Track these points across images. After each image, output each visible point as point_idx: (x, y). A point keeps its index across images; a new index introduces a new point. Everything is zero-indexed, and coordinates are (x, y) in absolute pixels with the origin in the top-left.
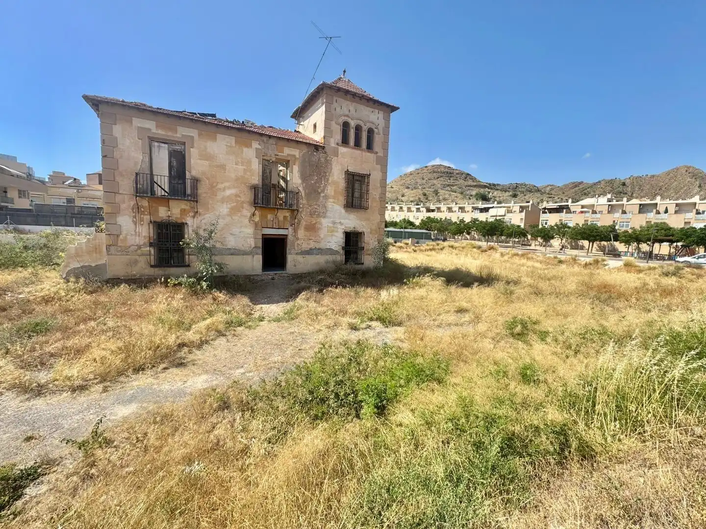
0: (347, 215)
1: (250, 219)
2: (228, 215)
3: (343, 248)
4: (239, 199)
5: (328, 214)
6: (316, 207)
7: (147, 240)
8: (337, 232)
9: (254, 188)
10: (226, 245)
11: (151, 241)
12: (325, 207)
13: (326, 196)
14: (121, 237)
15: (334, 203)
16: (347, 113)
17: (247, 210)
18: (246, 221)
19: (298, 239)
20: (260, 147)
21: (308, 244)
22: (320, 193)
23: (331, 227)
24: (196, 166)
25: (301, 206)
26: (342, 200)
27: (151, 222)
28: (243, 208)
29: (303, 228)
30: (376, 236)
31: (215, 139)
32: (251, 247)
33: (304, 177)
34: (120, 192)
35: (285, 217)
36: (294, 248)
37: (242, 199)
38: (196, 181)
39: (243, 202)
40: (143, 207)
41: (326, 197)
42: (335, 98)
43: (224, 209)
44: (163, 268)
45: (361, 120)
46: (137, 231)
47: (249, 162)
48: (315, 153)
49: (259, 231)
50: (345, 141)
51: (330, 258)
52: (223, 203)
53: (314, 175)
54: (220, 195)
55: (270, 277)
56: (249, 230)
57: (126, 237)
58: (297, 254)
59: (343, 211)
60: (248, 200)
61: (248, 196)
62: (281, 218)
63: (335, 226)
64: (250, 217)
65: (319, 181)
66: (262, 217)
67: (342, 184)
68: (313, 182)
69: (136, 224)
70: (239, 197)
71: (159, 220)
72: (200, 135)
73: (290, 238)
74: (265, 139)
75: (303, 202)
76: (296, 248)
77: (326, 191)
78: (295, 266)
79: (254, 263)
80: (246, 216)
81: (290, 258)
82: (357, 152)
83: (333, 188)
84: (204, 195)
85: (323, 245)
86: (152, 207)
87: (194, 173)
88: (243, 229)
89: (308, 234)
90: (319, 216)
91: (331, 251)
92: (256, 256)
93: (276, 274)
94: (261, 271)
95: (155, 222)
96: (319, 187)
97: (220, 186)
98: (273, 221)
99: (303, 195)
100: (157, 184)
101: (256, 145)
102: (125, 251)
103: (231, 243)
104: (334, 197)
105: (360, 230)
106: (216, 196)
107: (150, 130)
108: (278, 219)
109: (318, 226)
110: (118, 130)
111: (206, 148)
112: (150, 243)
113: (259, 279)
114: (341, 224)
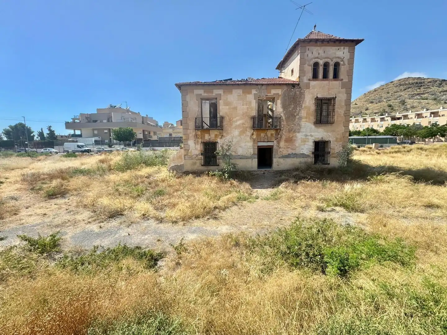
0: (316, 129)
1: (251, 137)
2: (239, 136)
3: (313, 153)
4: (244, 126)
5: (302, 130)
6: (292, 126)
7: (200, 152)
8: (308, 142)
9: (253, 118)
10: (237, 153)
11: (202, 152)
12: (300, 125)
13: (300, 117)
14: (190, 151)
15: (306, 121)
16: (317, 55)
17: (249, 132)
18: (248, 139)
19: (280, 148)
20: (256, 92)
21: (287, 151)
22: (295, 116)
23: (303, 139)
24: (223, 110)
25: (282, 126)
26: (313, 119)
28: (247, 131)
29: (283, 140)
30: (341, 143)
31: (231, 92)
32: (251, 154)
33: (284, 107)
34: (189, 128)
35: (272, 135)
36: (278, 154)
37: (246, 126)
38: (222, 118)
39: (247, 127)
40: (198, 135)
41: (300, 118)
42: (307, 47)
43: (236, 133)
44: (207, 167)
45: (328, 58)
46: (196, 147)
47: (250, 102)
48: (292, 90)
49: (256, 144)
50: (315, 76)
51: (303, 160)
52: (236, 129)
53: (291, 104)
54: (234, 126)
55: (262, 172)
56: (250, 144)
57: (191, 151)
58: (279, 158)
59: (313, 127)
60: (250, 126)
61: (249, 123)
62: (269, 135)
63: (307, 137)
64: (251, 136)
65: (295, 108)
66: (258, 135)
67: (313, 108)
68: (290, 109)
69: (195, 144)
70: (245, 124)
71: (205, 141)
72: (224, 92)
73: (275, 147)
74: (259, 87)
75: (284, 123)
76: (279, 153)
77: (300, 115)
78: (278, 165)
79: (253, 163)
80: (248, 136)
81: (275, 160)
82: (325, 82)
83: (306, 112)
84: (226, 126)
85: (299, 151)
86: (202, 134)
87: (221, 114)
88: (246, 144)
89: (287, 144)
90: (295, 132)
91: (303, 156)
92: (254, 160)
93: (266, 170)
94: (257, 168)
95: (203, 142)
96: (295, 112)
97: (235, 119)
98: (264, 137)
99: (284, 118)
100: (204, 122)
101: (254, 91)
102: (191, 158)
103: (240, 152)
104: (306, 118)
105: (327, 140)
106: (232, 125)
107: (201, 94)
108: (267, 136)
109: (294, 138)
110: (188, 98)
111: (227, 99)
112: (201, 153)
113: (256, 173)
114: (311, 136)
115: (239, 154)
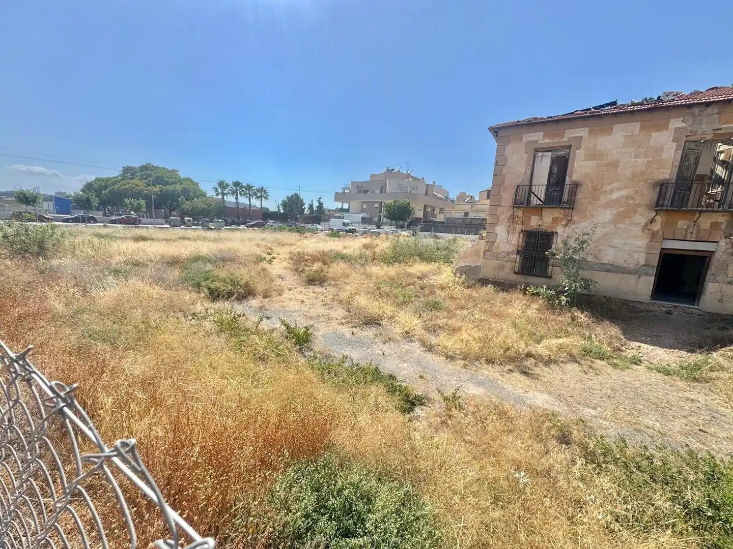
1: (645, 228)
2: (611, 223)
4: (631, 202)
7: (515, 248)
9: (662, 185)
10: (601, 260)
11: (519, 249)
14: (496, 244)
17: (641, 215)
18: (637, 230)
20: (684, 125)
24: (580, 169)
27: (522, 231)
28: (635, 213)
31: (610, 132)
32: (637, 264)
34: (502, 204)
35: (715, 224)
36: (726, 274)
37: (637, 202)
38: (576, 185)
39: (638, 205)
40: (517, 217)
43: (606, 216)
44: (525, 276)
46: (509, 239)
47: (660, 150)
49: (656, 245)
52: (606, 208)
54: (603, 200)
55: (664, 309)
56: (642, 242)
57: (499, 245)
58: (729, 283)
60: (645, 203)
61: (647, 197)
62: (706, 225)
64: (646, 225)
66: (668, 224)
69: (509, 233)
70: (633, 199)
71: (529, 229)
72: (590, 133)
73: (719, 256)
74: (696, 111)
78: (721, 301)
79: (640, 286)
80: (638, 224)
81: (713, 288)
84: (583, 201)
86: (526, 216)
87: (575, 178)
88: (629, 241)
92: (643, 278)
93: (676, 307)
94: (649, 298)
95: (526, 231)
97: (608, 188)
98: (686, 230)
100: (534, 194)
101: (676, 123)
102: (496, 256)
103: (609, 256)
106: (599, 200)
107: (537, 141)
108: (699, 226)
110: (509, 149)
111: (595, 146)
112: (518, 251)
113: (642, 308)
115: (604, 261)
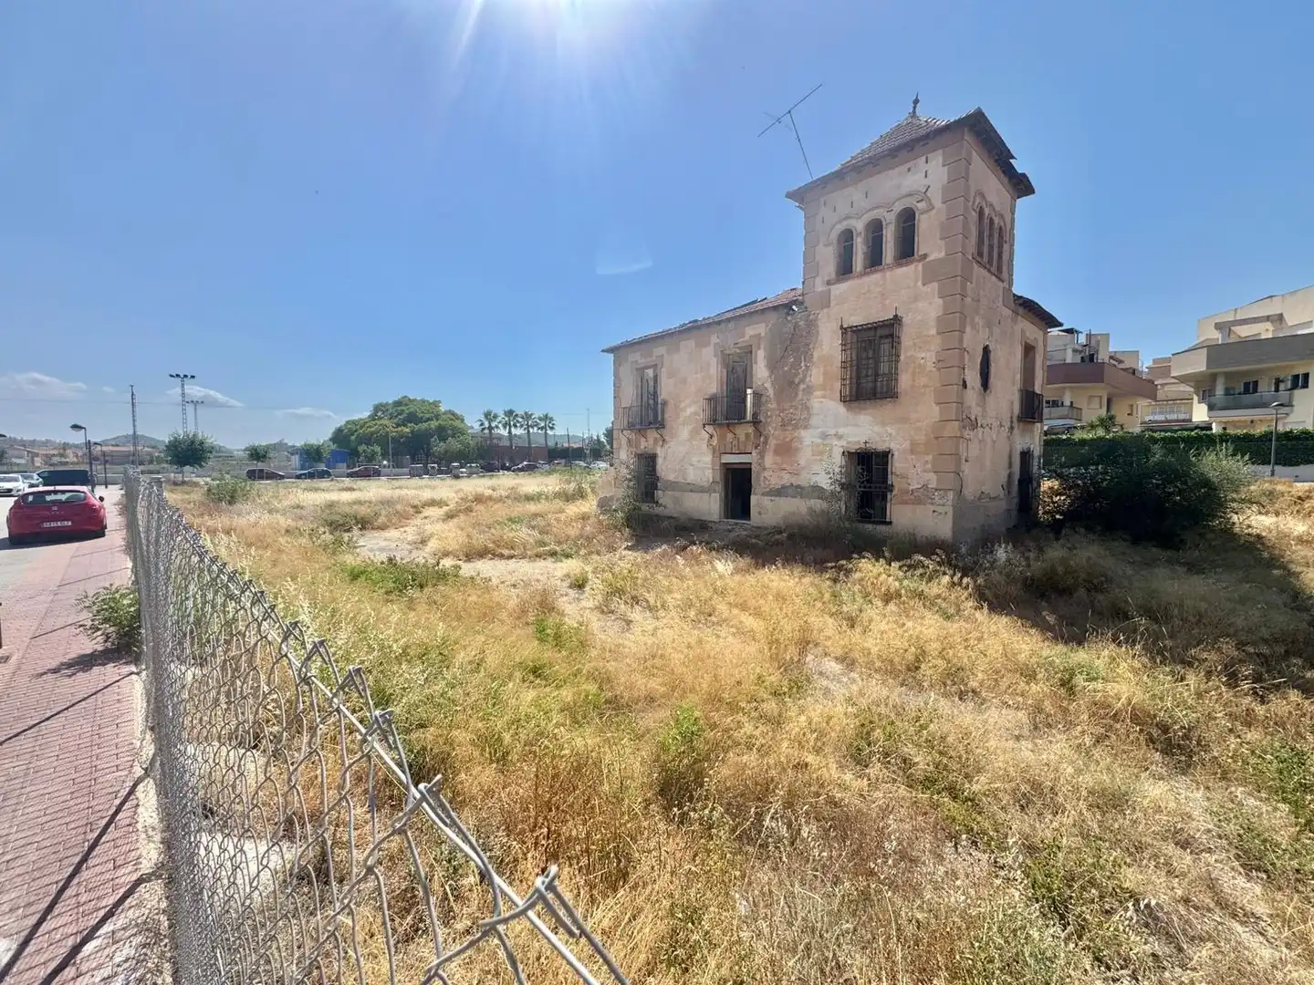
0: (851, 416)
1: (709, 445)
2: (688, 441)
3: (843, 486)
5: (814, 421)
6: (791, 411)
7: (632, 474)
8: (831, 453)
9: (712, 400)
10: (686, 480)
11: (635, 474)
12: (808, 408)
13: (808, 387)
15: (824, 397)
16: (847, 212)
17: (705, 430)
18: (705, 446)
19: (765, 469)
20: (718, 340)
21: (780, 478)
22: (797, 386)
23: (818, 445)
24: (666, 387)
25: (769, 414)
26: (839, 387)
27: (636, 454)
29: (772, 450)
30: (929, 458)
31: (678, 349)
32: (709, 482)
33: (773, 365)
35: (747, 435)
36: (761, 485)
38: (665, 404)
39: (702, 421)
40: (632, 440)
41: (809, 390)
42: (822, 200)
43: (685, 433)
45: (877, 207)
46: (628, 464)
47: (708, 365)
48: (789, 318)
49: (717, 459)
50: (844, 270)
51: (818, 504)
52: (684, 425)
53: (788, 356)
55: (730, 527)
56: (708, 458)
58: (764, 494)
59: (841, 409)
60: (706, 418)
61: (706, 412)
62: (742, 438)
63: (827, 441)
64: (709, 441)
65: (796, 365)
66: (722, 438)
67: (838, 357)
68: (786, 369)
70: (699, 415)
71: (639, 452)
72: (668, 351)
73: (755, 468)
74: (723, 325)
75: (771, 406)
76: (763, 484)
77: (808, 380)
78: (760, 514)
79: (712, 504)
80: (704, 440)
81: (756, 501)
82: (874, 278)
83: (822, 369)
84: (670, 419)
85: (805, 479)
86: (637, 439)
87: (664, 396)
88: (701, 458)
89: (778, 459)
90: (796, 427)
91: (817, 491)
92: (713, 495)
93: (736, 524)
94: (721, 517)
95: (638, 454)
96: (796, 375)
97: (683, 405)
98: (731, 443)
99: (771, 392)
101: (714, 339)
103: (690, 475)
104: (823, 388)
105: (881, 447)
106: (679, 417)
107: (637, 361)
108: (738, 439)
109: (794, 445)
111: (672, 363)
112: (634, 476)
113: (717, 527)
114: (840, 437)
115: (688, 481)
